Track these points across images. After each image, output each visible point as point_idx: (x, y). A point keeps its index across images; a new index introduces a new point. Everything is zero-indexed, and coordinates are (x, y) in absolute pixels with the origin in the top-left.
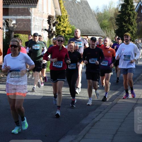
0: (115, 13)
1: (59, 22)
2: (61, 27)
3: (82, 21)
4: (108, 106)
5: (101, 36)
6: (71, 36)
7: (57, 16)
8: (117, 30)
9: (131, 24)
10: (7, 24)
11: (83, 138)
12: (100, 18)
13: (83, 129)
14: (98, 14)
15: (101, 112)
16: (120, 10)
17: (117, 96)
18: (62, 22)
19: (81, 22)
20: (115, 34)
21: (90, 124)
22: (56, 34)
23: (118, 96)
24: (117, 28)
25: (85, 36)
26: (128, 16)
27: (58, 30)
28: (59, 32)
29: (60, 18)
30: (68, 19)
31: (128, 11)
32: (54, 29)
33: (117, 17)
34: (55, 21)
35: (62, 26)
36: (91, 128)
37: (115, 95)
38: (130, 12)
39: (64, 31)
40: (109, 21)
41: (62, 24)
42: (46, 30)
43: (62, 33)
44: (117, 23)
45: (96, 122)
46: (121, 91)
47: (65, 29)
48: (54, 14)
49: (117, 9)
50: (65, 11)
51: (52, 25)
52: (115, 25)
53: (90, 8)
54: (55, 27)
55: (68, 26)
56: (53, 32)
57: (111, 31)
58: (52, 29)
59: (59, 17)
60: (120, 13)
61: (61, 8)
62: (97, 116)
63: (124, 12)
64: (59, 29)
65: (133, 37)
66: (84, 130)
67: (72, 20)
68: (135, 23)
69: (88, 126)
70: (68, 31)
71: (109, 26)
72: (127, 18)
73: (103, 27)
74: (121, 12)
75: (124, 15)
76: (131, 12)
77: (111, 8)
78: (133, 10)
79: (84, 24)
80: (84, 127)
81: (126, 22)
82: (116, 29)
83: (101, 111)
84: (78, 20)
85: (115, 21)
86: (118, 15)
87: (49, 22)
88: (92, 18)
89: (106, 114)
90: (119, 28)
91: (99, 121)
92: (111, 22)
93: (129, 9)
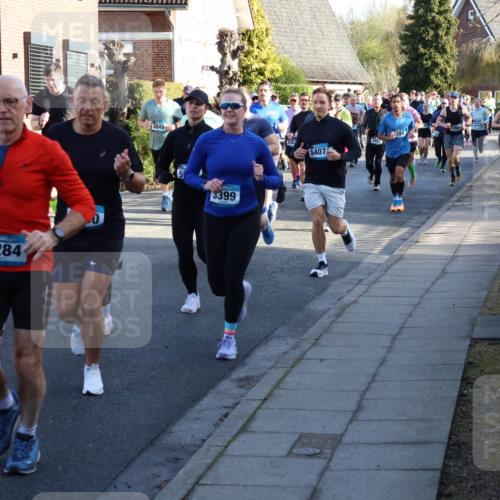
0: (400, 20)
1: (246, 48)
2: (252, 60)
3: (310, 44)
4: (379, 265)
5: (361, 84)
6: (280, 84)
7: (242, 31)
8: (404, 67)
9: (442, 51)
11: (314, 345)
12: (357, 36)
13: (314, 323)
14: (352, 23)
15: (360, 281)
16: (412, 14)
17: (403, 239)
18: (255, 46)
19: (307, 45)
20: (399, 77)
21: (332, 312)
22: (241, 80)
23: (406, 240)
24: (403, 60)
25: (318, 82)
26: (432, 28)
27: (244, 69)
28: (249, 74)
29: (250, 37)
30: (270, 38)
31: (434, 14)
32: (234, 65)
33: (403, 33)
34: (237, 44)
35: (256, 56)
36: (333, 321)
37: (398, 238)
38: (438, 17)
39: (261, 72)
40: (382, 42)
41: (256, 51)
42: (212, 68)
43: (256, 76)
44: (405, 47)
45: (349, 305)
46: (414, 227)
47: (262, 65)
48: (232, 26)
49: (405, 8)
50: (263, 17)
51: (229, 56)
52: (397, 52)
53: (330, 8)
54: (237, 61)
55: (272, 57)
56: (231, 74)
57: (386, 68)
58: (229, 67)
59: (247, 35)
60: (410, 22)
61: (251, 10)
62: (349, 291)
63: (423, 19)
64: (247, 67)
65: (446, 85)
66: (317, 324)
67: (283, 42)
68: (451, 48)
69: (326, 316)
70: (272, 72)
71: (382, 57)
72: (431, 33)
73: (365, 59)
74: (416, 17)
75: (422, 26)
76: (441, 18)
77: (388, 8)
78: (446, 11)
79: (315, 51)
80: (317, 320)
81: (426, 45)
82: (400, 65)
83: (362, 278)
84: (298, 42)
85: (399, 41)
86: (406, 26)
87: (221, 47)
88: (334, 34)
89: (374, 286)
90: (408, 60)
91: (355, 302)
92: (388, 46)
93: (436, 10)
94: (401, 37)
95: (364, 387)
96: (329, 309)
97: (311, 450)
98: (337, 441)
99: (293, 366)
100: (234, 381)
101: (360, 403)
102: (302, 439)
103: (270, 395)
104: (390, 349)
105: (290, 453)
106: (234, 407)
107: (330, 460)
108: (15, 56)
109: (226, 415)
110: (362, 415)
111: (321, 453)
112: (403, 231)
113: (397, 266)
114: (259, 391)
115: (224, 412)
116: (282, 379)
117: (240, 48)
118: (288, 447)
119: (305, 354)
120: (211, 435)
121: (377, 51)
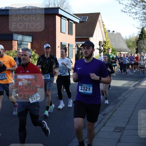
0: (136, 39)
1: (105, 45)
3: (117, 44)
10: (78, 46)
11: (119, 107)
12: (127, 42)
14: (126, 40)
18: (107, 44)
23: (138, 84)
25: (119, 52)
27: (104, 49)
28: (105, 50)
30: (110, 43)
32: (102, 48)
34: (103, 44)
35: (107, 46)
36: (123, 102)
37: (136, 84)
40: (132, 43)
42: (98, 49)
45: (126, 98)
48: (102, 40)
49: (137, 36)
50: (108, 38)
51: (101, 47)
52: (135, 45)
53: (122, 37)
54: (103, 47)
55: (110, 46)
56: (102, 50)
57: (133, 49)
59: (105, 42)
60: (138, 39)
61: (106, 37)
62: (126, 95)
64: (105, 49)
67: (112, 43)
73: (129, 47)
77: (134, 36)
79: (119, 45)
80: (120, 101)
82: (136, 48)
83: (129, 92)
84: (115, 43)
85: (136, 43)
87: (100, 45)
88: (123, 42)
89: (131, 94)
91: (127, 97)
93: (144, 37)
94: (136, 42)
95: (130, 116)
96: (122, 99)
97: (118, 131)
98: (124, 128)
99: (114, 111)
100: (102, 114)
101: (129, 120)
102: (116, 128)
103: (109, 118)
104: (135, 108)
105: (114, 131)
106: (102, 120)
107: (122, 133)
108: (59, 47)
109: (100, 122)
110: (129, 123)
111: (121, 131)
112: (137, 82)
113: (136, 90)
114: (107, 117)
115: (100, 121)
116: (112, 114)
117: (103, 45)
118: (114, 129)
119: (117, 109)
120: (97, 126)
121: (131, 45)
